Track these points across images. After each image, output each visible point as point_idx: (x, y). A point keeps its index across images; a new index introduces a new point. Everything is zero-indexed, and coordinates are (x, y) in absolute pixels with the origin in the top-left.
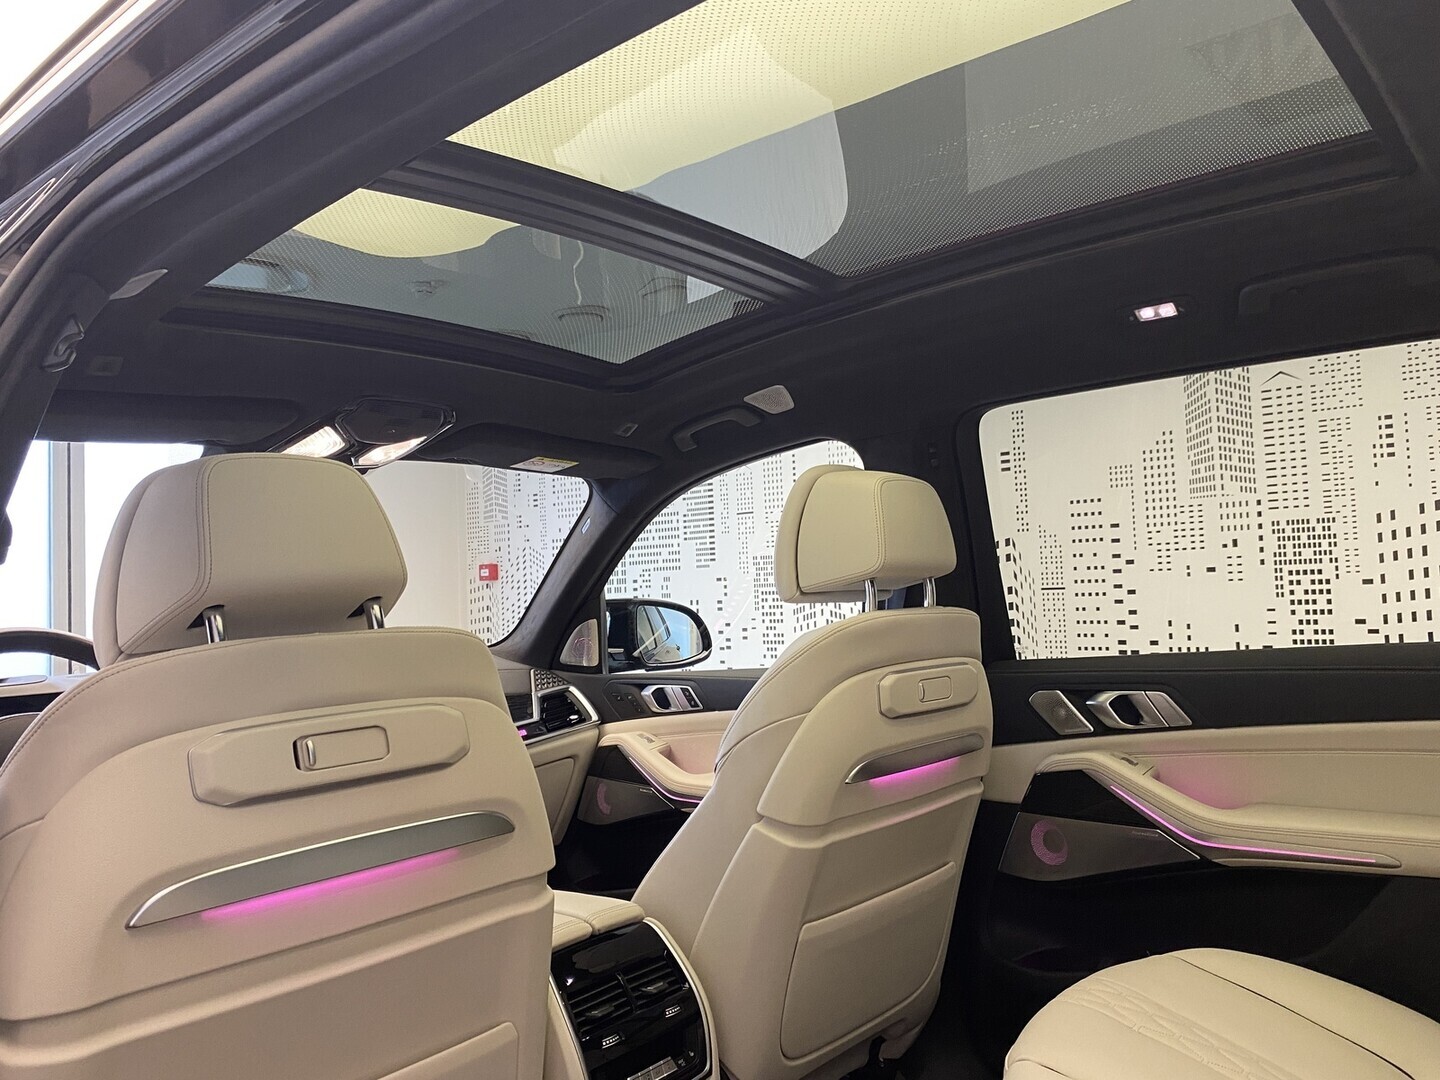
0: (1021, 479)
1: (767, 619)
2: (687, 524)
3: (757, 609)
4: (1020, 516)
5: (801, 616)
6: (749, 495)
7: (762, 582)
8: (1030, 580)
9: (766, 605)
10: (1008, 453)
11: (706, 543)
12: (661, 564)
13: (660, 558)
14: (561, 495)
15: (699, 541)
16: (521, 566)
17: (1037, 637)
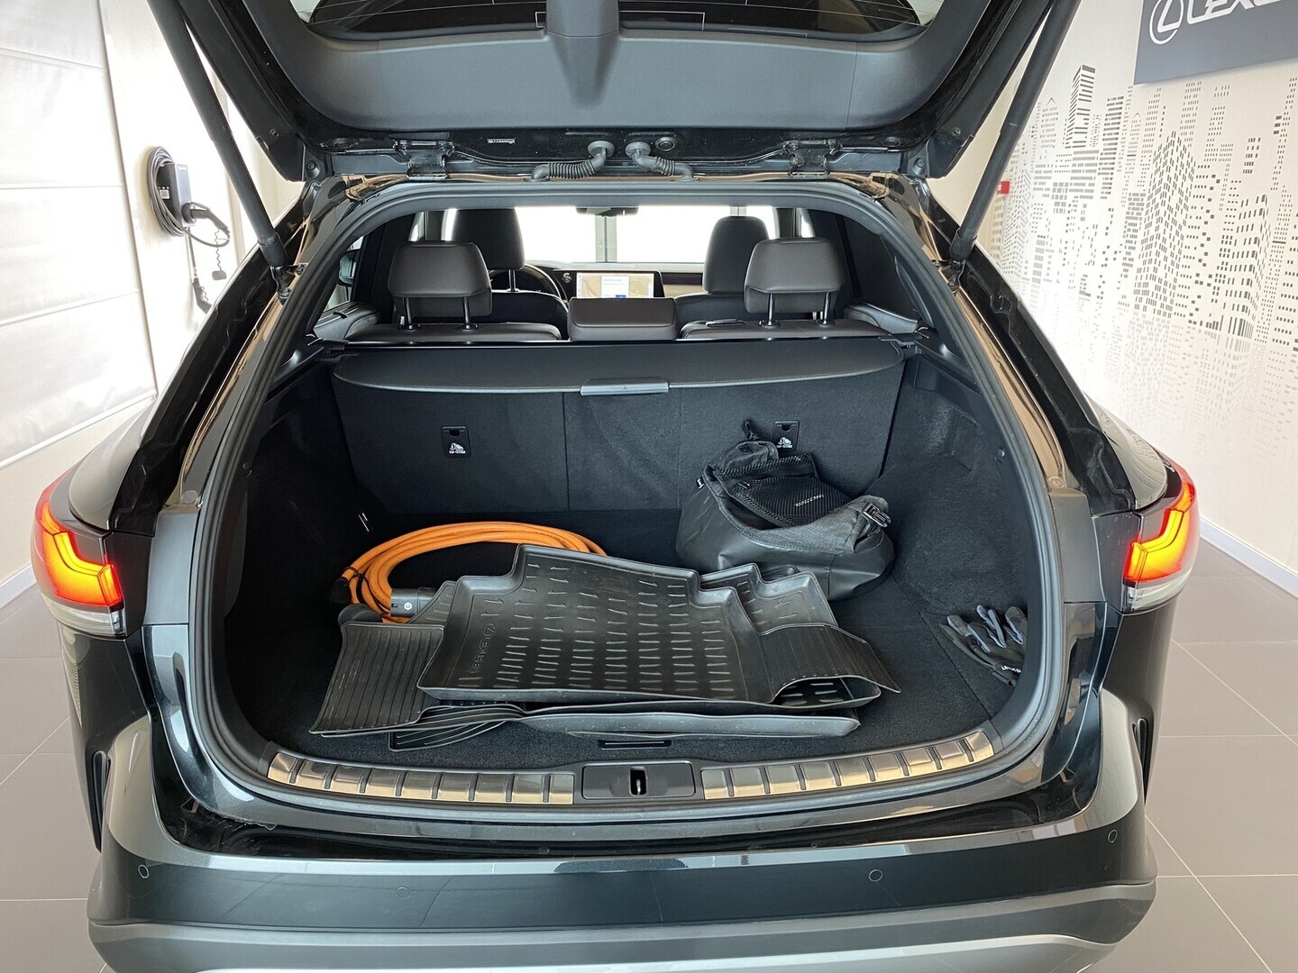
0: (1282, 144)
1: (1128, 245)
2: (1102, 161)
3: (1124, 237)
4: (1275, 176)
5: (1144, 245)
6: (1136, 140)
7: (1130, 215)
8: (1268, 233)
9: (1130, 233)
10: (1278, 118)
11: (1107, 179)
12: (1084, 194)
13: (1084, 188)
14: (1045, 128)
15: (1105, 176)
16: (1020, 184)
17: (1262, 283)
